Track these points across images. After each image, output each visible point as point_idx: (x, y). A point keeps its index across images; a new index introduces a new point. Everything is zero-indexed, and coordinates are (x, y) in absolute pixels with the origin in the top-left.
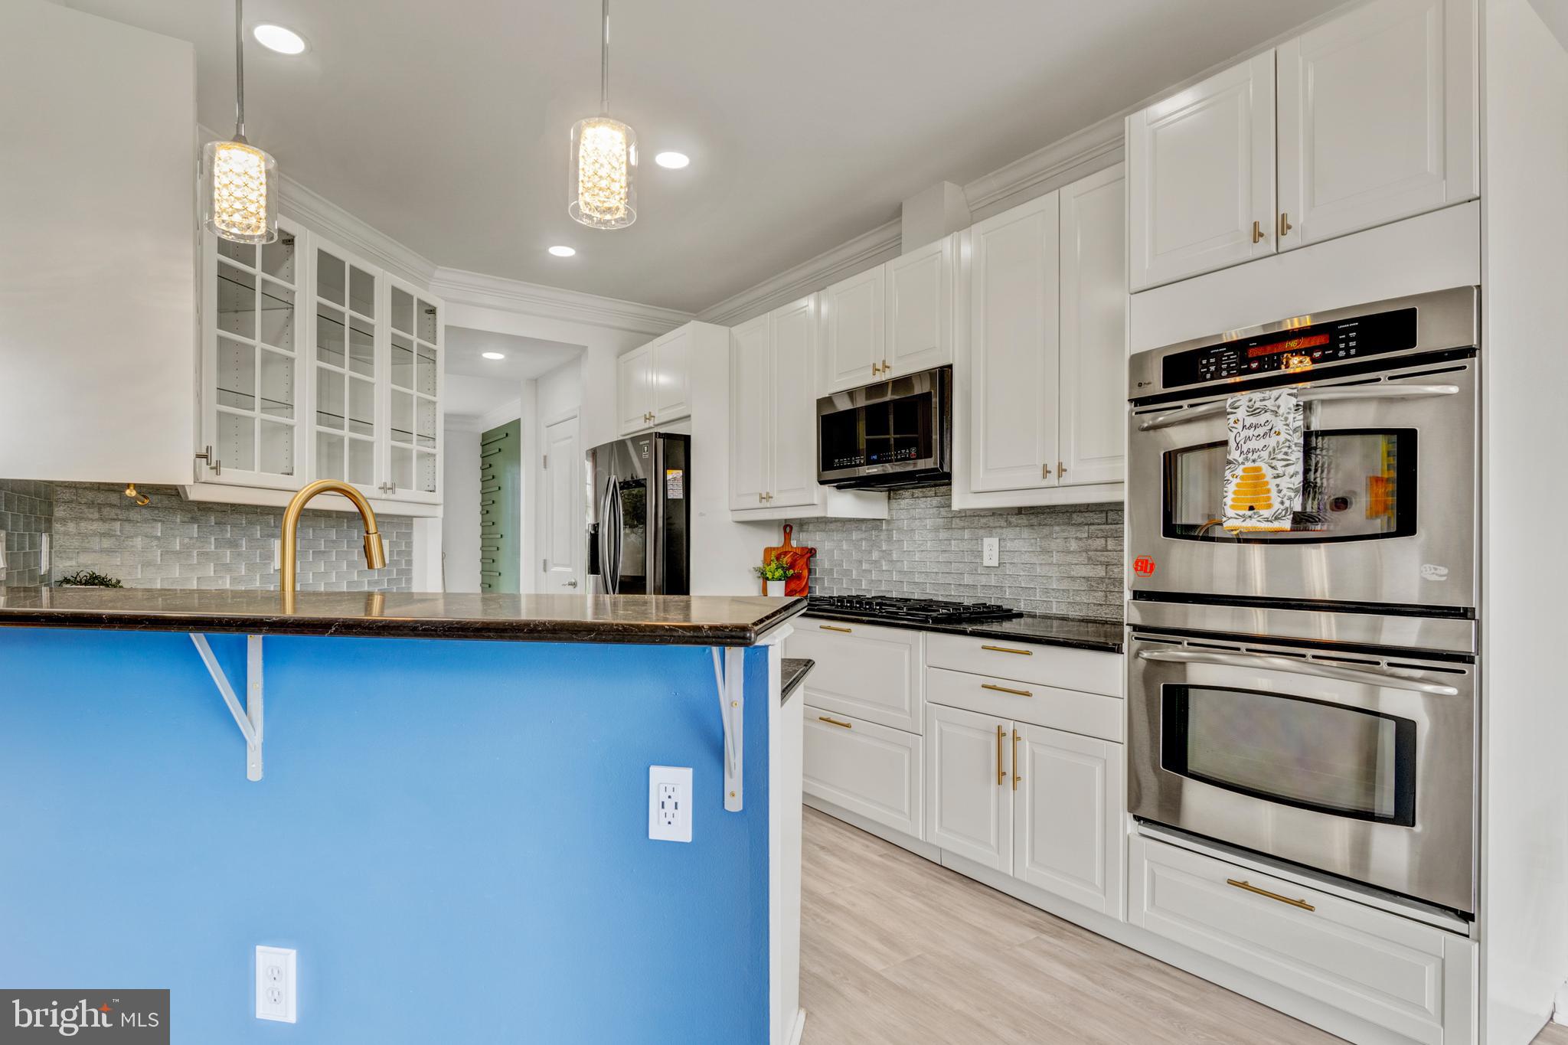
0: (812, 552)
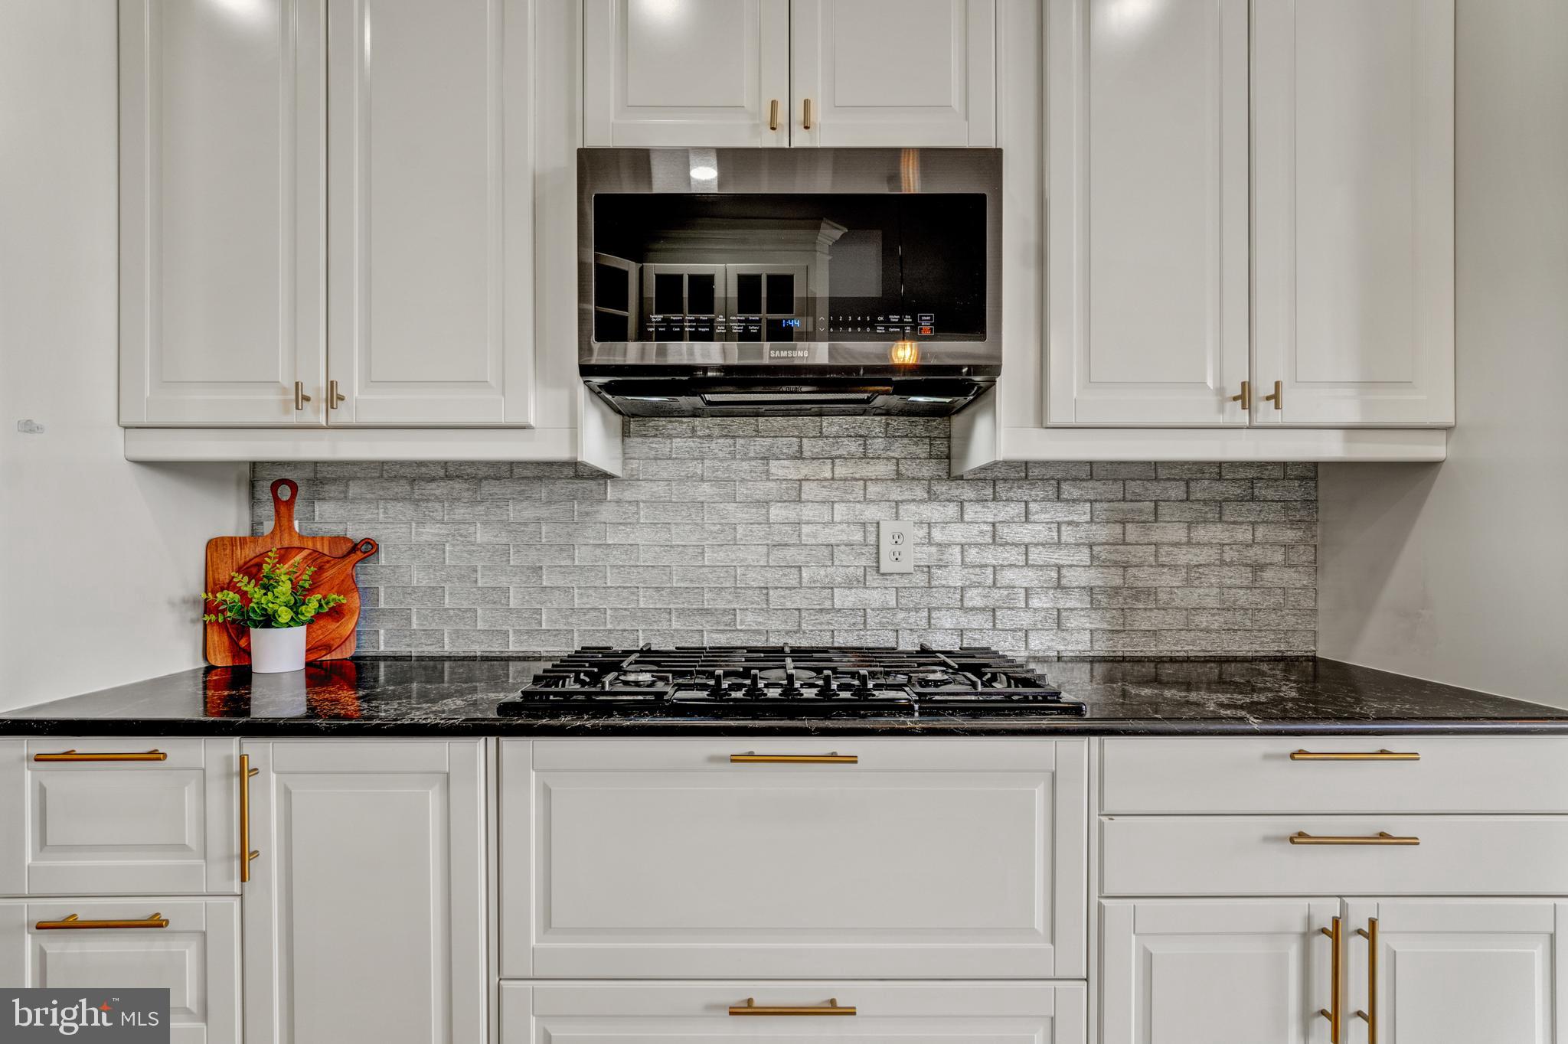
0: (367, 549)
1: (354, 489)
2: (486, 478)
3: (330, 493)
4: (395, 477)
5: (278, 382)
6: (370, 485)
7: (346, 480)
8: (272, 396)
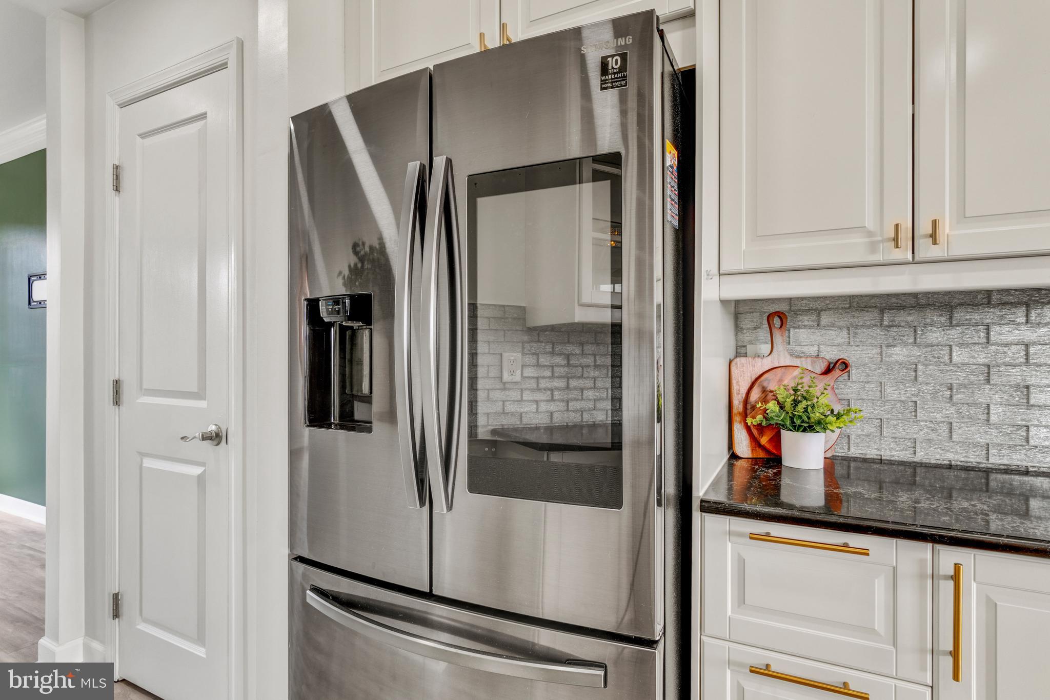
0: (842, 367)
1: (826, 319)
2: (961, 305)
3: (803, 322)
4: (866, 307)
5: (865, 227)
6: (841, 314)
7: (818, 312)
8: (859, 240)
